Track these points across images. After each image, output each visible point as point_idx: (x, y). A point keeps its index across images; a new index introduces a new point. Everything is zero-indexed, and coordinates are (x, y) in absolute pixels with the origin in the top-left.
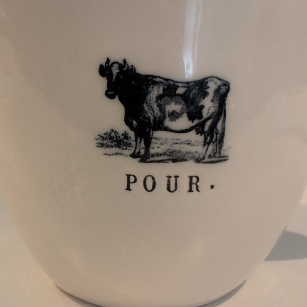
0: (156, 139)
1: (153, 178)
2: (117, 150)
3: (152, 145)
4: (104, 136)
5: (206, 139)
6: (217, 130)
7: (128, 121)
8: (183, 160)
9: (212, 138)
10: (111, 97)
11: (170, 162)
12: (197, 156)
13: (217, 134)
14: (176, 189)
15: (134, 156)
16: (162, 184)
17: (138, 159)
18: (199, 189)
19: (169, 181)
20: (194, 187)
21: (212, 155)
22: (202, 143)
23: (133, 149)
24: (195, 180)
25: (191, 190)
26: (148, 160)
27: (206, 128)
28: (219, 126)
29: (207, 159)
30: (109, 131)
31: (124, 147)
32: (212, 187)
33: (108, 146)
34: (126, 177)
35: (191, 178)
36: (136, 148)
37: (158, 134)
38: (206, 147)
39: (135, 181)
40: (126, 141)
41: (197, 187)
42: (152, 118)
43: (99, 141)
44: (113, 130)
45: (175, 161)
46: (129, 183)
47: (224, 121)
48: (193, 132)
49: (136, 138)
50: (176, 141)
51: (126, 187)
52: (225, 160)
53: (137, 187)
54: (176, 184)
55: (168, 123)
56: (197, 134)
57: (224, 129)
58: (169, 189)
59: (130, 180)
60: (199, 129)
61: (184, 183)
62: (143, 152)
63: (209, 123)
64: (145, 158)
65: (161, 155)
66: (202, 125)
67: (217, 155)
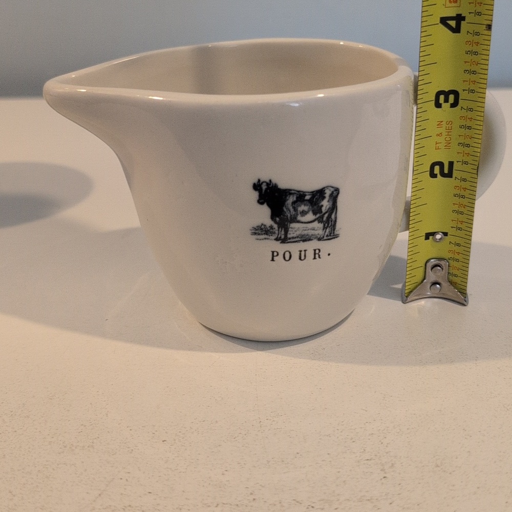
0: (291, 228)
1: (290, 253)
2: (266, 236)
3: (289, 232)
4: (257, 228)
5: (324, 225)
6: (331, 219)
7: (273, 217)
8: (310, 240)
9: (328, 224)
10: (262, 203)
11: (301, 242)
12: (319, 236)
13: (332, 221)
14: (305, 258)
15: (277, 239)
16: (296, 256)
17: (280, 241)
18: (321, 257)
19: (300, 254)
20: (317, 256)
21: (329, 235)
22: (322, 228)
23: (276, 236)
24: (317, 251)
25: (315, 258)
26: (286, 242)
27: (325, 219)
28: (333, 216)
29: (325, 238)
30: (260, 225)
31: (270, 235)
32: (329, 255)
33: (259, 234)
34: (271, 253)
35: (315, 250)
36: (278, 234)
37: (293, 225)
38: (324, 230)
39: (278, 255)
40: (271, 230)
41: (319, 256)
42: (289, 216)
43: (253, 231)
44: (262, 224)
45: (304, 241)
46: (273, 256)
47: (336, 213)
48: (316, 223)
49: (279, 228)
50: (305, 229)
51: (271, 259)
52: (337, 237)
53: (279, 259)
54: (305, 256)
55: (299, 218)
56: (319, 223)
57: (336, 218)
58: (300, 258)
59: (274, 255)
60: (320, 220)
61: (310, 254)
62: (283, 237)
63: (326, 215)
64: (284, 240)
65: (295, 238)
66: (322, 217)
67: (332, 234)
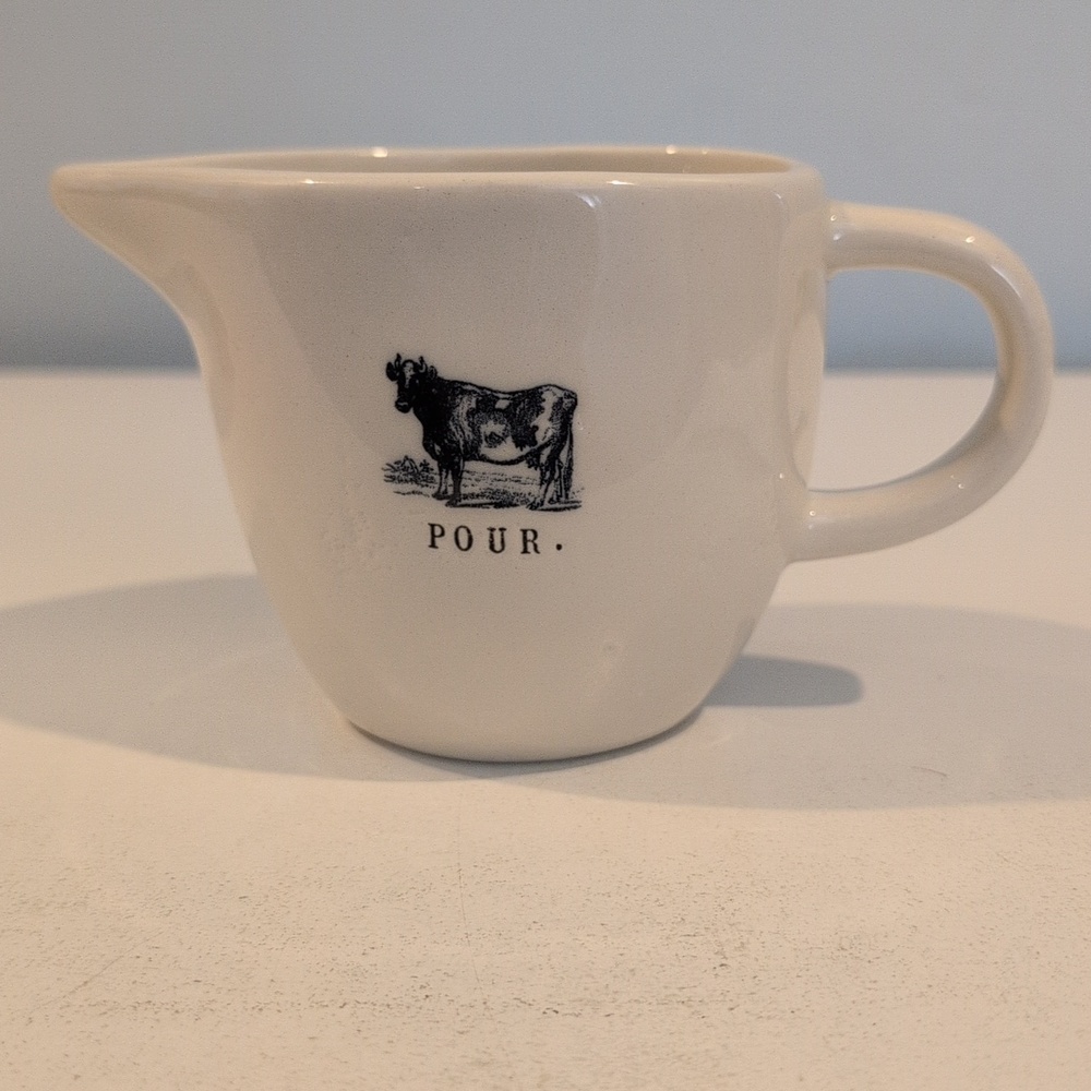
0: (468, 472)
1: (469, 531)
2: (414, 487)
3: (463, 482)
4: (395, 466)
5: (543, 475)
6: (560, 462)
7: (426, 446)
8: (511, 505)
9: (552, 474)
10: (404, 410)
11: (491, 507)
12: (532, 499)
13: (560, 468)
14: (503, 549)
15: (438, 496)
16: (482, 541)
17: (445, 501)
18: (539, 549)
19: (492, 536)
20: (530, 546)
21: (555, 499)
22: (538, 481)
23: (437, 486)
24: (530, 536)
25: (525, 551)
26: (459, 504)
27: (543, 459)
28: (563, 456)
29: (547, 505)
30: (402, 459)
31: (424, 483)
32: (559, 547)
33: (401, 481)
34: (429, 527)
35: (525, 532)
36: (441, 485)
37: (471, 465)
38: (544, 486)
39: (443, 534)
40: (426, 474)
41: (535, 546)
42: (462, 443)
43: (389, 473)
44: (406, 458)
45: (498, 505)
46: (433, 536)
47: (571, 449)
48: (523, 465)
49: (441, 470)
50: (500, 477)
51: (429, 542)
52: (575, 507)
53: (445, 543)
54: (503, 542)
55: (484, 450)
56: (529, 467)
57: (570, 461)
58: (492, 547)
59: (435, 532)
60: (532, 460)
61: (514, 540)
62: (450, 491)
63: (547, 452)
64: (454, 500)
65: (478, 496)
66: (537, 454)
67: (563, 499)
